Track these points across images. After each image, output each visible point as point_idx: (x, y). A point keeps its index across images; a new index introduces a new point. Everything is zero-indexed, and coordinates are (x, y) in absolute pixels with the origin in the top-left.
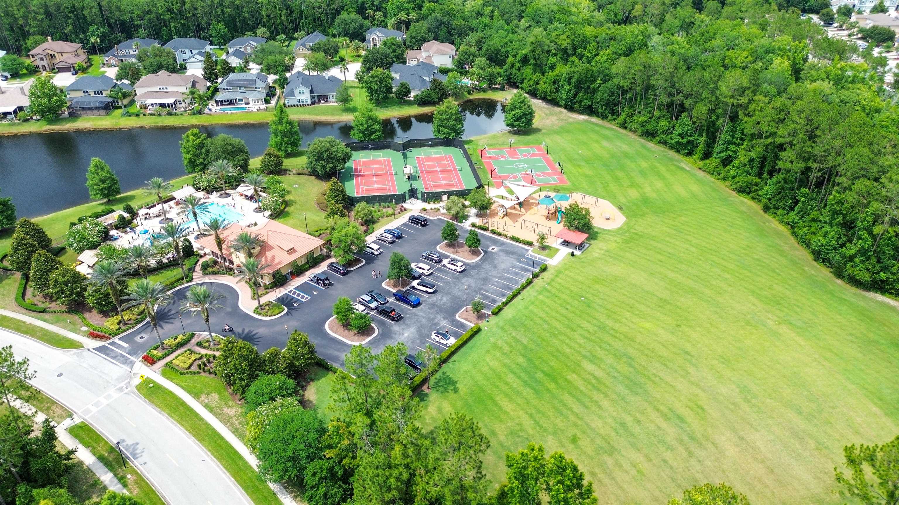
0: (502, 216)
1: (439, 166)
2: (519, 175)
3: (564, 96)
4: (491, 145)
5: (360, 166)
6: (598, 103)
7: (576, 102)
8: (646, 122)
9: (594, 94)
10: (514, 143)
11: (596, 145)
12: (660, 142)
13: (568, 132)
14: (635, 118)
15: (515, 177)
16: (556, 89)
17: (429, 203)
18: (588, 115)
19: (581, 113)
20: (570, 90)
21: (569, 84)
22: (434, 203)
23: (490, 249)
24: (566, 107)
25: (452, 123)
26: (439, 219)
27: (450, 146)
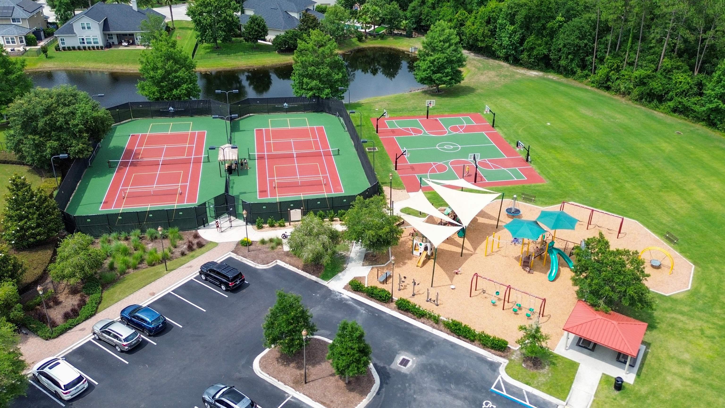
0: (423, 258)
1: (298, 146)
2: (448, 164)
3: (506, 41)
4: (394, 111)
5: (140, 145)
6: (560, 50)
7: (522, 51)
8: (648, 76)
9: (552, 38)
10: (434, 108)
11: (570, 113)
12: (675, 110)
13: (520, 92)
14: (623, 72)
15: (441, 168)
16: (491, 31)
17: (260, 227)
18: (541, 70)
19: (531, 67)
20: (515, 32)
21: (512, 23)
22: (272, 226)
23: (396, 364)
24: (506, 59)
25: (325, 70)
26: (278, 268)
27: (322, 111)
